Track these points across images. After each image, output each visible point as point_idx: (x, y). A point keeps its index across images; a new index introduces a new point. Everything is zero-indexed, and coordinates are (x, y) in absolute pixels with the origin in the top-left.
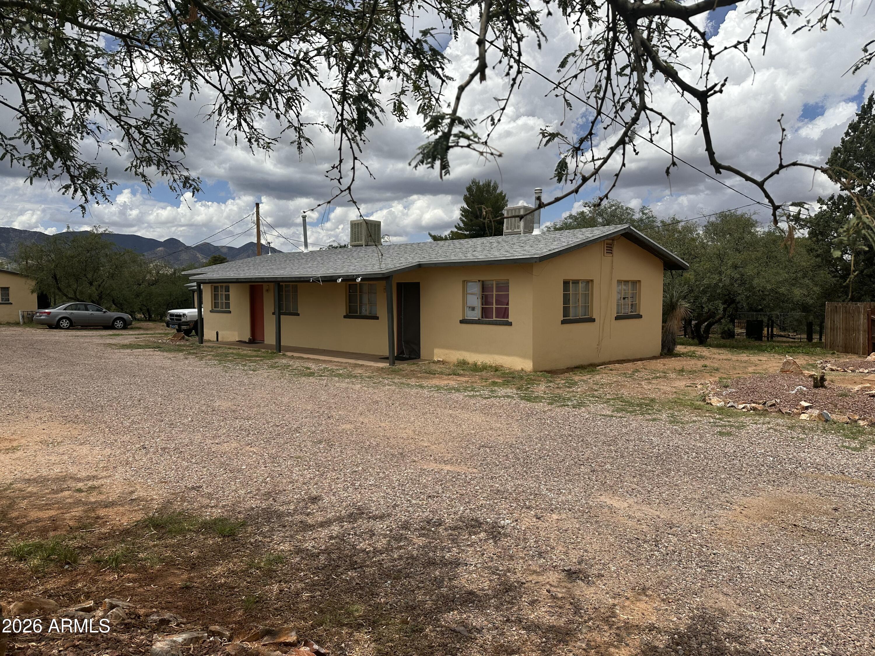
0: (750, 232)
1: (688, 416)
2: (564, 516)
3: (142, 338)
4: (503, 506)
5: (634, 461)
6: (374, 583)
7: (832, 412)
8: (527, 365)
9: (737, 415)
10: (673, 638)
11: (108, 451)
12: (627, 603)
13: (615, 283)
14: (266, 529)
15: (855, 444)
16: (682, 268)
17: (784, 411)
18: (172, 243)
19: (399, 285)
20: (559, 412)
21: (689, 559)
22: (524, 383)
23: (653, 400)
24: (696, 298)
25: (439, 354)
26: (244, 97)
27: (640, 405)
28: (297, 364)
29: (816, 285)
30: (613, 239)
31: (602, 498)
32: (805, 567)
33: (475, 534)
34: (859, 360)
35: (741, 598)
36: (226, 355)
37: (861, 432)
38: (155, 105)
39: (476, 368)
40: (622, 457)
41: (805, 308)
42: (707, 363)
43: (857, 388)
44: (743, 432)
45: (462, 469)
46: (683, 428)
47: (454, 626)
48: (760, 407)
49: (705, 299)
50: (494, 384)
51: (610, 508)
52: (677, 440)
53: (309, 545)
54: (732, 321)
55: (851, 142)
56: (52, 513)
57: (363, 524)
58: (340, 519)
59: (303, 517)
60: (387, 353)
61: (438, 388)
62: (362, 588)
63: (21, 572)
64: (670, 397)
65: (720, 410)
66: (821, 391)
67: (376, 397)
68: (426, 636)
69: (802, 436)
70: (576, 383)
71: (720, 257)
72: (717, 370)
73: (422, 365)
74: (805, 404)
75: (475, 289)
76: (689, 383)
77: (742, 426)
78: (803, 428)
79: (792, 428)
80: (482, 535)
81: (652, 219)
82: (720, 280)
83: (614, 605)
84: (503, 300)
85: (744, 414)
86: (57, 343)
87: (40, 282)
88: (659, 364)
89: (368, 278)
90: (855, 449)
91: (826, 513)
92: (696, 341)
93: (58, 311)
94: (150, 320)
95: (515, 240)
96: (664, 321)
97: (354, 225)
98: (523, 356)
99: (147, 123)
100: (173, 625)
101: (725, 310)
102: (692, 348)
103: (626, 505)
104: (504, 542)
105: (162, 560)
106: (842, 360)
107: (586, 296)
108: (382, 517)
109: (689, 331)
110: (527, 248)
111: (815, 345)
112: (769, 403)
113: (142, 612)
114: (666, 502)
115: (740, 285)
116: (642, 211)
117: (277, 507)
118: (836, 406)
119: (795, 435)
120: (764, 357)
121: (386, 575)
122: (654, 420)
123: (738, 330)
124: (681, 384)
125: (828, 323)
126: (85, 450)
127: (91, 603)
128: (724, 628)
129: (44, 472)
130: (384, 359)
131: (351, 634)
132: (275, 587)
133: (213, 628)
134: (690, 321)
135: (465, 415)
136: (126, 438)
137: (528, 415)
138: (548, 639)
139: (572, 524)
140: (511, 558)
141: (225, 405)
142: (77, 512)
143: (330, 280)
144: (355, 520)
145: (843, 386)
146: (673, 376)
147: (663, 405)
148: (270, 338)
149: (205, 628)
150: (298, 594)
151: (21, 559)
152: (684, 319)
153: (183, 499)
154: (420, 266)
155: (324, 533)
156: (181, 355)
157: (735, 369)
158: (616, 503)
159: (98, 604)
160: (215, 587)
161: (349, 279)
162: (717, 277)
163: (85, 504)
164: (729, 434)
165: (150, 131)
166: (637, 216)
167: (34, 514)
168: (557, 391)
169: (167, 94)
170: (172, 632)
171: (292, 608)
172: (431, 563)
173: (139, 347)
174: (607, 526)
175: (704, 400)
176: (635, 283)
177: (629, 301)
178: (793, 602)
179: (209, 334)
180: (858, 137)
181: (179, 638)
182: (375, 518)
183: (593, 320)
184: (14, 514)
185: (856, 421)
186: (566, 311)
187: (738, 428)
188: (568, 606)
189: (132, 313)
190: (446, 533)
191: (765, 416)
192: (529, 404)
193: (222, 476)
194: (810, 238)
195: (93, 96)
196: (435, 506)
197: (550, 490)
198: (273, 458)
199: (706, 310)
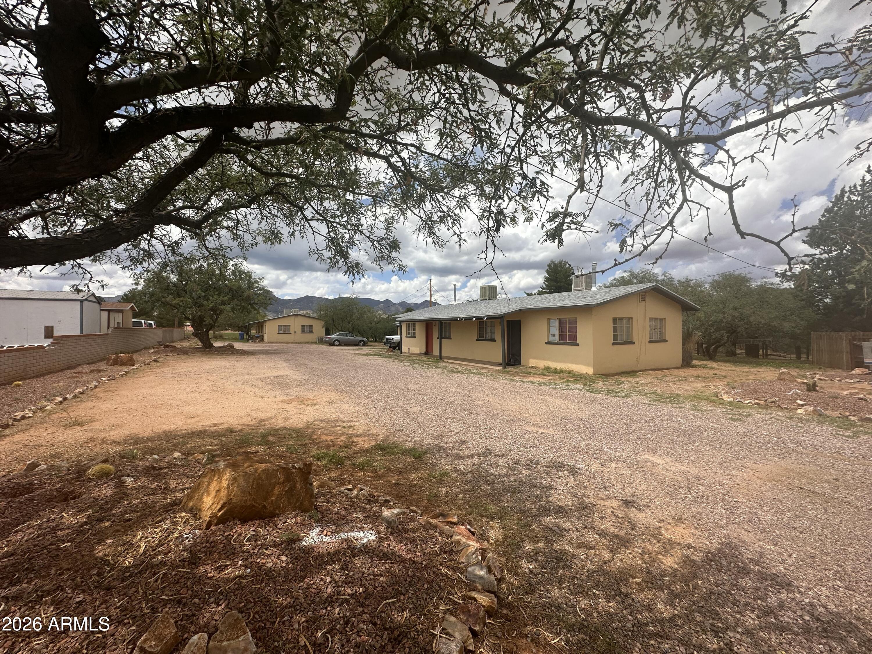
0: (746, 286)
1: (705, 406)
2: (620, 466)
3: (372, 351)
4: (578, 456)
5: (668, 434)
6: (500, 494)
7: (825, 409)
8: (590, 371)
9: (744, 407)
10: (707, 556)
11: (357, 408)
12: (669, 527)
13: (648, 320)
14: (438, 456)
15: (849, 433)
16: (696, 310)
17: (783, 406)
18: (387, 301)
19: (508, 322)
20: (613, 400)
21: (715, 502)
22: (588, 381)
23: (678, 395)
24: (706, 329)
25: (533, 362)
26: (430, 221)
27: (669, 398)
28: (450, 366)
29: (802, 320)
30: (645, 292)
31: (646, 456)
32: (813, 519)
33: (561, 471)
34: (845, 373)
35: (759, 535)
36: (414, 360)
37: (852, 424)
38: (387, 230)
39: (556, 372)
40: (659, 430)
41: (793, 336)
42: (716, 372)
43: (845, 393)
44: (750, 419)
45: (551, 431)
46: (703, 414)
47: (551, 526)
48: (762, 403)
49: (713, 330)
50: (568, 381)
51: (653, 463)
52: (698, 422)
53: (462, 468)
54: (734, 345)
55: (827, 221)
56: (332, 438)
57: (492, 459)
58: (478, 455)
59: (458, 452)
60: (501, 362)
61: (533, 383)
62: (493, 496)
63: (319, 466)
64: (691, 393)
65: (730, 403)
66: (814, 394)
67: (495, 387)
68: (534, 529)
69: (799, 425)
70: (623, 383)
71: (724, 303)
72: (725, 377)
73: (522, 369)
74: (799, 402)
75: (555, 324)
76: (704, 384)
77: (749, 415)
78: (801, 419)
79: (791, 418)
80: (566, 472)
81: (671, 280)
82: (724, 317)
83: (660, 527)
84: (574, 330)
85: (750, 407)
86: (333, 352)
87: (326, 322)
88: (681, 372)
89: (490, 318)
90: (849, 437)
91: (827, 481)
92: (707, 357)
93: (334, 336)
94: (376, 341)
95: (580, 294)
96: (683, 345)
97: (482, 289)
98: (587, 365)
99: (382, 239)
100: (391, 503)
101: (728, 337)
102: (705, 362)
103: (664, 462)
104: (579, 478)
105: (385, 468)
106: (828, 373)
107: (628, 328)
108: (503, 456)
109: (701, 350)
110: (589, 298)
111: (804, 362)
112: (770, 401)
113: (376, 494)
114: (693, 462)
115: (739, 321)
116: (664, 274)
117: (442, 444)
118: (828, 405)
119: (794, 423)
120: (762, 370)
121: (507, 490)
122: (680, 408)
123: (738, 351)
124: (698, 385)
125: (814, 347)
126: (346, 407)
127: (351, 487)
128: (748, 555)
129: (328, 417)
130: (499, 364)
131: (488, 522)
132: (444, 489)
133: (412, 508)
134: (702, 344)
135: (551, 399)
136: (366, 401)
137: (592, 401)
138: (614, 543)
139: (625, 471)
140: (585, 488)
141: (414, 387)
142: (343, 438)
143: (469, 319)
144: (487, 456)
145: (833, 391)
146: (692, 380)
147: (686, 398)
148: (436, 352)
149: (408, 508)
150: (456, 495)
151: (318, 460)
152: (698, 343)
153: (394, 436)
154: (521, 310)
155: (470, 462)
156: (391, 360)
157: (738, 376)
158: (656, 460)
159: (354, 487)
160: (412, 486)
161: (479, 319)
162: (721, 316)
163: (347, 434)
164: (739, 420)
165: (384, 243)
166: (660, 278)
167: (324, 438)
168: (610, 387)
169: (392, 223)
170: (391, 507)
171: (453, 502)
172: (534, 486)
173: (371, 355)
174: (651, 474)
175: (717, 396)
176: (662, 320)
177: (658, 331)
178: (806, 544)
179: (405, 349)
180: (833, 217)
181: (396, 511)
182: (499, 456)
183: (634, 343)
184: (315, 437)
185: (847, 417)
186: (615, 337)
187: (745, 416)
188: (626, 524)
189: (367, 338)
190: (542, 469)
191: (767, 409)
192: (592, 395)
193: (414, 425)
194: (795, 288)
195: (358, 227)
196: (535, 453)
197: (610, 449)
198: (440, 417)
199: (714, 337)
